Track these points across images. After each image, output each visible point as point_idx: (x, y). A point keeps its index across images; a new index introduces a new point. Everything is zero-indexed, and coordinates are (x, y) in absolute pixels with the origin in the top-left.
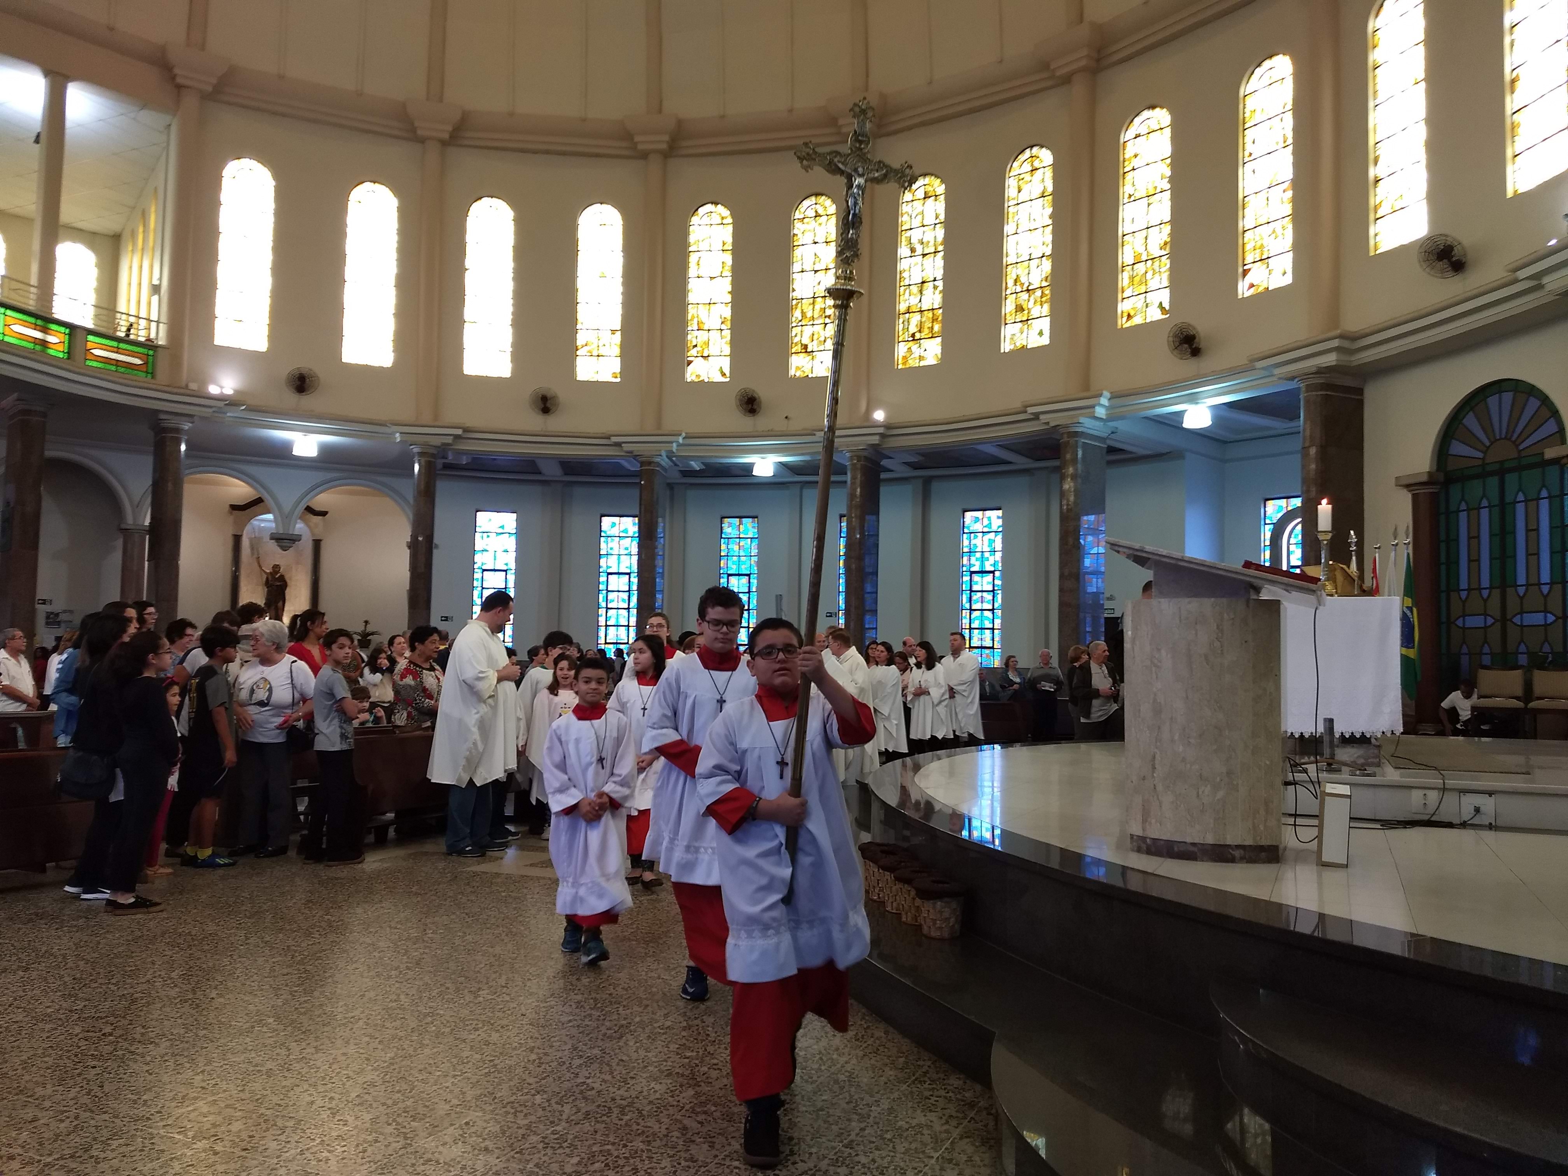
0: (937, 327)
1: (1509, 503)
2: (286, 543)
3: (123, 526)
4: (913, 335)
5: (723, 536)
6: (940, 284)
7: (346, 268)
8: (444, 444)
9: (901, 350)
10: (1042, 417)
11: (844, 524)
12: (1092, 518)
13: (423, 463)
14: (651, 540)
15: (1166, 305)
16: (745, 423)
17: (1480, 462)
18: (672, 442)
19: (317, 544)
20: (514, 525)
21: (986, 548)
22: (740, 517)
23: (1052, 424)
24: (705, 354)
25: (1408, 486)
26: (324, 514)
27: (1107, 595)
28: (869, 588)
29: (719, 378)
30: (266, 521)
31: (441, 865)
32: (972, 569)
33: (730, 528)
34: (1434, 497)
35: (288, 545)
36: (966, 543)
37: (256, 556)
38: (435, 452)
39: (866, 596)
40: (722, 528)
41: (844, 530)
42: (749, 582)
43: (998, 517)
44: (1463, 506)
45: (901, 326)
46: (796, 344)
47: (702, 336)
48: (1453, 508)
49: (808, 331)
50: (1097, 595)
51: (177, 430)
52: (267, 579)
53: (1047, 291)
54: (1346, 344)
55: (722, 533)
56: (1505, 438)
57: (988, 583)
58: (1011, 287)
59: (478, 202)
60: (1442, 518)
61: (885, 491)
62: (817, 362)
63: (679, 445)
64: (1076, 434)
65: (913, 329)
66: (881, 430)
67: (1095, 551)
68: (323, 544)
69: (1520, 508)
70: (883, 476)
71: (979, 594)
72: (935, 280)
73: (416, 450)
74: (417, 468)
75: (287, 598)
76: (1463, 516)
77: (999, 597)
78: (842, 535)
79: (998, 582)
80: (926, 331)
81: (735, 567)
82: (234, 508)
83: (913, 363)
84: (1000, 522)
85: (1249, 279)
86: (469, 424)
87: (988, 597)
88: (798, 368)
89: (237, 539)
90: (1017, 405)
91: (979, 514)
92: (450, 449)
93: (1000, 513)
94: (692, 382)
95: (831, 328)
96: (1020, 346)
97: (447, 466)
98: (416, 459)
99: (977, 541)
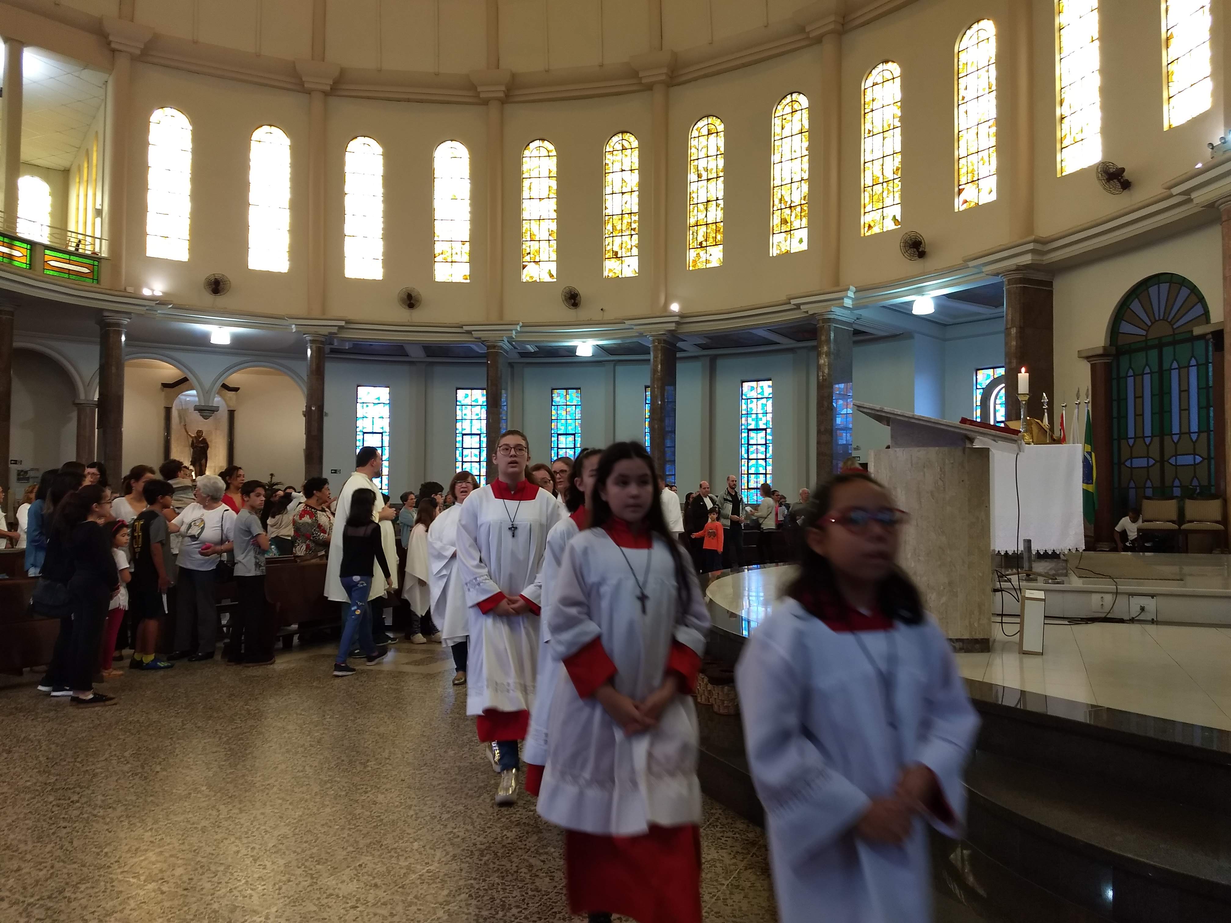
0: (719, 237)
1: (1166, 370)
2: (206, 413)
3: (77, 401)
4: (701, 243)
5: (554, 404)
6: (721, 202)
7: (250, 194)
8: (330, 333)
9: (692, 255)
10: (802, 307)
11: (648, 393)
12: (842, 386)
13: (314, 349)
14: (496, 407)
15: (899, 218)
16: (570, 314)
17: (1144, 338)
18: (511, 330)
19: (231, 414)
20: (388, 397)
21: (760, 411)
22: (567, 389)
23: (810, 313)
24: (537, 260)
25: (1088, 358)
26: (236, 389)
27: (854, 446)
28: (668, 443)
29: (548, 279)
30: (191, 396)
32: (749, 427)
33: (559, 397)
34: (1108, 366)
35: (208, 414)
36: (744, 407)
37: (183, 423)
38: (323, 339)
39: (666, 449)
40: (552, 397)
41: (649, 397)
42: (575, 440)
43: (769, 386)
44: (1131, 373)
45: (691, 236)
46: (609, 251)
47: (535, 245)
48: (1122, 374)
49: (618, 240)
50: (846, 446)
51: (118, 325)
52: (193, 441)
53: (805, 208)
54: (1039, 247)
55: (552, 401)
56: (1163, 319)
57: (762, 438)
58: (777, 205)
59: (355, 141)
60: (1114, 383)
61: (679, 366)
62: (625, 265)
63: (517, 332)
64: (829, 320)
65: (701, 238)
66: (677, 319)
67: (844, 411)
68: (236, 414)
69: (1175, 374)
70: (679, 355)
71: (755, 447)
72: (717, 199)
73: (308, 338)
74: (309, 352)
75: (209, 456)
76: (1130, 380)
77: (770, 449)
78: (647, 402)
79: (769, 437)
80: (711, 240)
81: (563, 428)
82: (165, 386)
83: (701, 266)
84: (770, 390)
85: (963, 196)
86: (351, 316)
87: (762, 449)
88: (610, 270)
89: (168, 411)
90: (783, 298)
91: (754, 384)
92: (336, 338)
93: (770, 383)
94: (527, 282)
95: (635, 237)
96: (784, 251)
97: (333, 351)
98: (309, 345)
99: (753, 405)
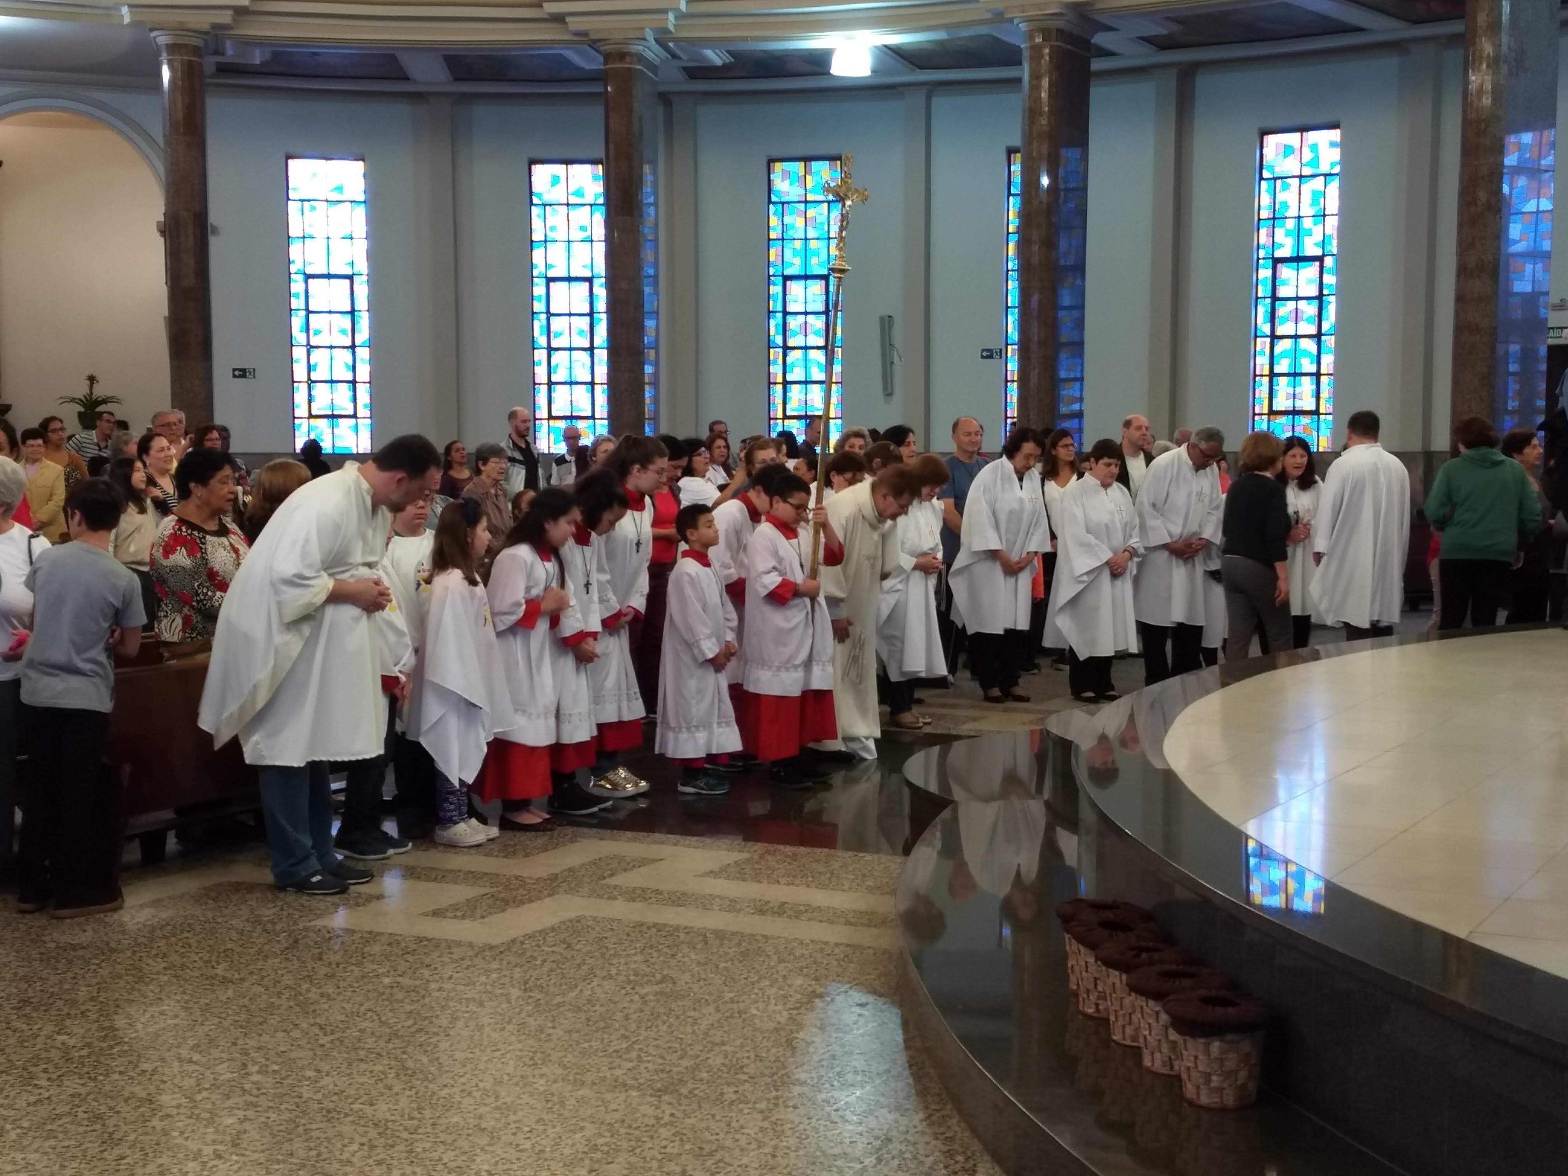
5: (774, 199)
8: (216, 27)
11: (1016, 168)
12: (1527, 138)
13: (177, 65)
20: (362, 184)
21: (1307, 210)
22: (805, 159)
27: (1554, 299)
28: (1066, 300)
31: (268, 912)
32: (1278, 254)
33: (787, 181)
36: (1266, 199)
40: (769, 181)
41: (1017, 179)
42: (827, 291)
43: (1333, 144)
50: (1532, 299)
55: (771, 191)
57: (1310, 281)
61: (1098, 93)
67: (1531, 206)
70: (1097, 65)
71: (1291, 305)
73: (163, 39)
74: (166, 74)
77: (1331, 311)
78: (1013, 190)
79: (1330, 279)
81: (798, 261)
84: (1335, 155)
87: (1310, 309)
91: (1293, 139)
92: (231, 37)
93: (1335, 135)
97: (224, 69)
98: (164, 56)
99: (1288, 196)
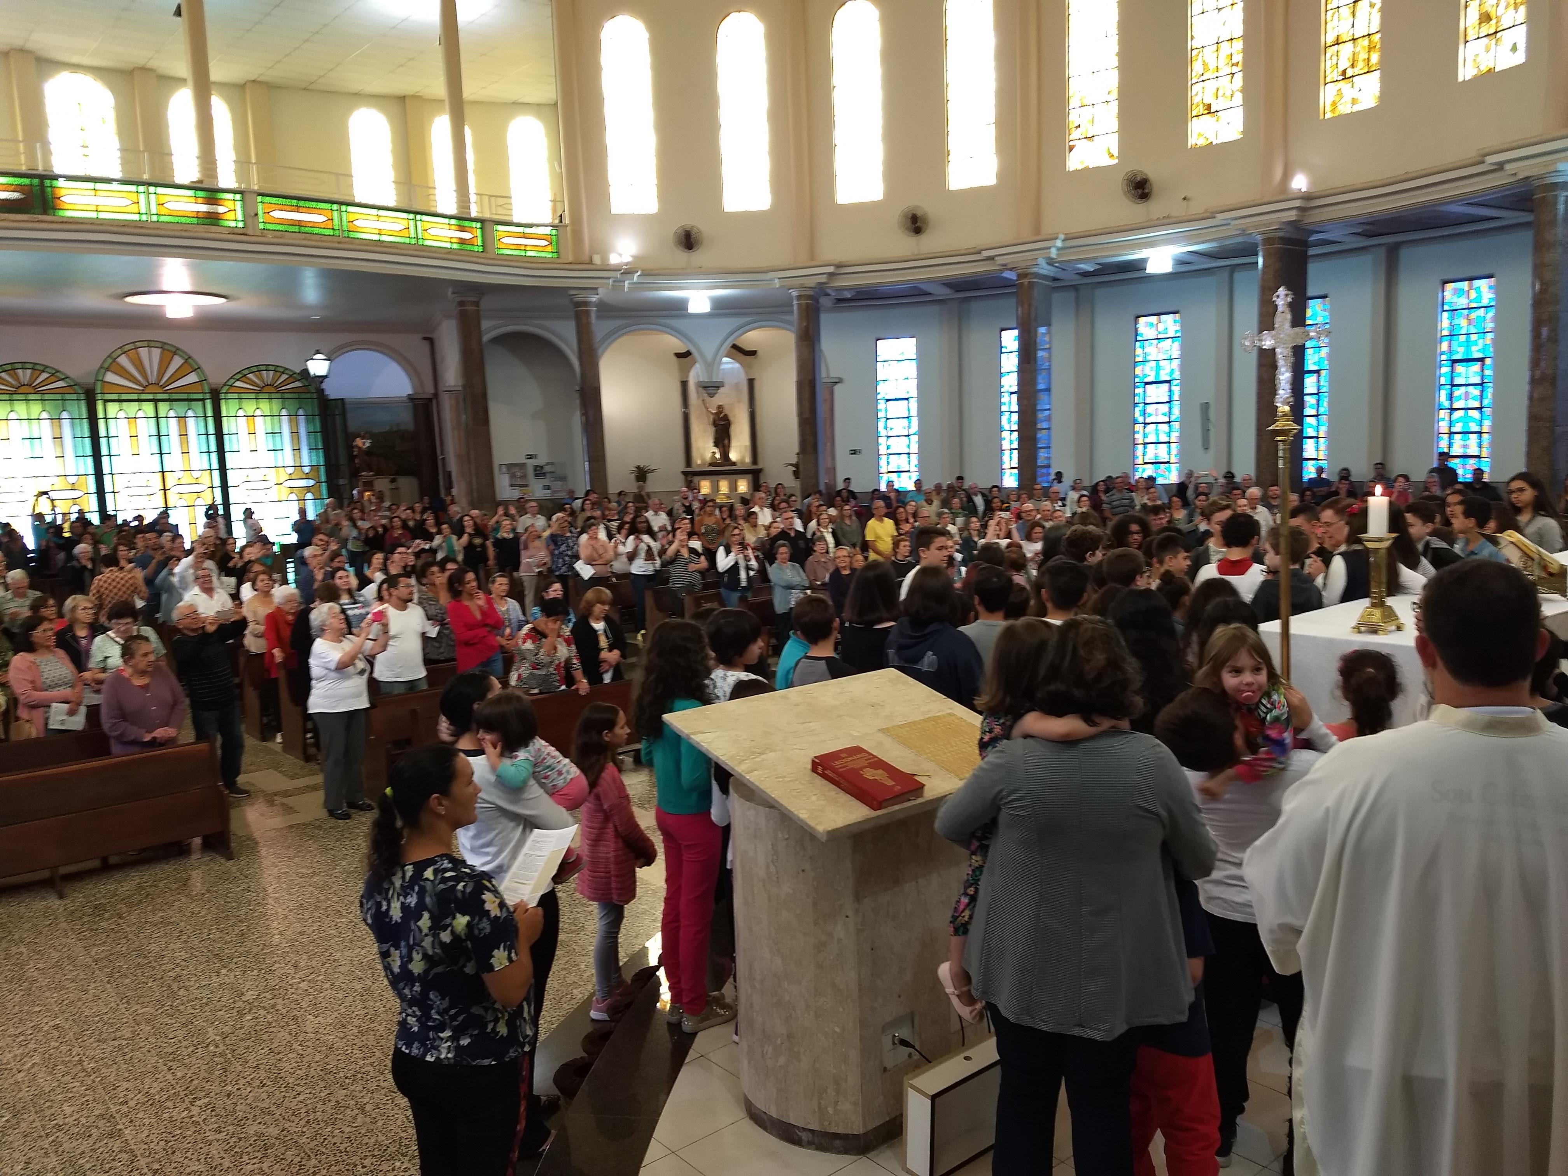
0: (1375, 57)
2: (712, 390)
4: (1344, 72)
5: (1138, 338)
9: (1328, 95)
10: (1507, 167)
16: (1136, 212)
18: (1050, 248)
19: (751, 383)
20: (914, 350)
21: (1473, 329)
22: (1159, 314)
23: (1521, 176)
24: (1090, 135)
26: (753, 353)
29: (1107, 162)
32: (1454, 358)
33: (1146, 327)
36: (1445, 324)
40: (1136, 329)
42: (1170, 390)
43: (1489, 288)
45: (1328, 63)
46: (1196, 106)
47: (1086, 113)
49: (1211, 86)
51: (586, 304)
52: (714, 418)
55: (1137, 335)
57: (1475, 374)
62: (1222, 124)
63: (1059, 249)
64: (1555, 186)
65: (1344, 64)
66: (1302, 202)
68: (756, 382)
71: (1463, 389)
73: (792, 291)
75: (731, 434)
77: (1489, 392)
79: (1488, 372)
80: (1361, 64)
81: (1152, 373)
82: (678, 356)
83: (1345, 108)
84: (1491, 294)
87: (1475, 391)
88: (1199, 135)
89: (684, 385)
90: (1471, 153)
91: (1462, 285)
93: (1490, 282)
94: (1076, 171)
95: (1239, 77)
96: (1484, 69)
99: (1460, 321)
